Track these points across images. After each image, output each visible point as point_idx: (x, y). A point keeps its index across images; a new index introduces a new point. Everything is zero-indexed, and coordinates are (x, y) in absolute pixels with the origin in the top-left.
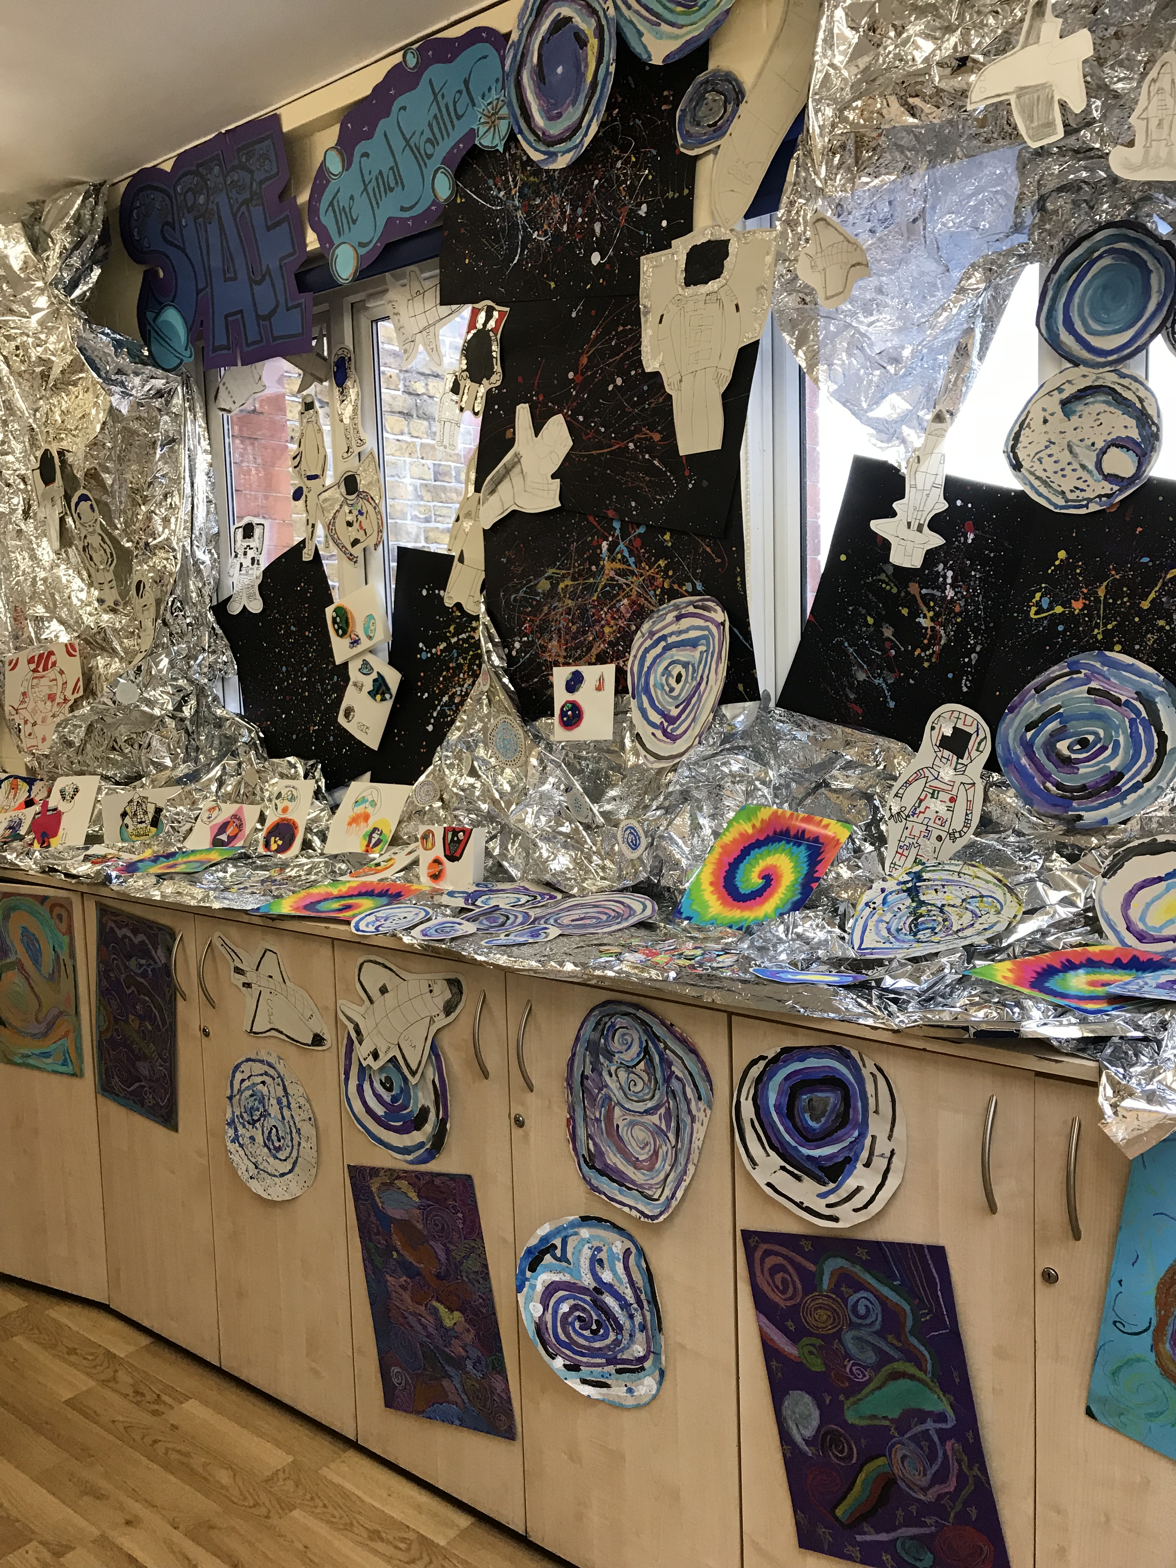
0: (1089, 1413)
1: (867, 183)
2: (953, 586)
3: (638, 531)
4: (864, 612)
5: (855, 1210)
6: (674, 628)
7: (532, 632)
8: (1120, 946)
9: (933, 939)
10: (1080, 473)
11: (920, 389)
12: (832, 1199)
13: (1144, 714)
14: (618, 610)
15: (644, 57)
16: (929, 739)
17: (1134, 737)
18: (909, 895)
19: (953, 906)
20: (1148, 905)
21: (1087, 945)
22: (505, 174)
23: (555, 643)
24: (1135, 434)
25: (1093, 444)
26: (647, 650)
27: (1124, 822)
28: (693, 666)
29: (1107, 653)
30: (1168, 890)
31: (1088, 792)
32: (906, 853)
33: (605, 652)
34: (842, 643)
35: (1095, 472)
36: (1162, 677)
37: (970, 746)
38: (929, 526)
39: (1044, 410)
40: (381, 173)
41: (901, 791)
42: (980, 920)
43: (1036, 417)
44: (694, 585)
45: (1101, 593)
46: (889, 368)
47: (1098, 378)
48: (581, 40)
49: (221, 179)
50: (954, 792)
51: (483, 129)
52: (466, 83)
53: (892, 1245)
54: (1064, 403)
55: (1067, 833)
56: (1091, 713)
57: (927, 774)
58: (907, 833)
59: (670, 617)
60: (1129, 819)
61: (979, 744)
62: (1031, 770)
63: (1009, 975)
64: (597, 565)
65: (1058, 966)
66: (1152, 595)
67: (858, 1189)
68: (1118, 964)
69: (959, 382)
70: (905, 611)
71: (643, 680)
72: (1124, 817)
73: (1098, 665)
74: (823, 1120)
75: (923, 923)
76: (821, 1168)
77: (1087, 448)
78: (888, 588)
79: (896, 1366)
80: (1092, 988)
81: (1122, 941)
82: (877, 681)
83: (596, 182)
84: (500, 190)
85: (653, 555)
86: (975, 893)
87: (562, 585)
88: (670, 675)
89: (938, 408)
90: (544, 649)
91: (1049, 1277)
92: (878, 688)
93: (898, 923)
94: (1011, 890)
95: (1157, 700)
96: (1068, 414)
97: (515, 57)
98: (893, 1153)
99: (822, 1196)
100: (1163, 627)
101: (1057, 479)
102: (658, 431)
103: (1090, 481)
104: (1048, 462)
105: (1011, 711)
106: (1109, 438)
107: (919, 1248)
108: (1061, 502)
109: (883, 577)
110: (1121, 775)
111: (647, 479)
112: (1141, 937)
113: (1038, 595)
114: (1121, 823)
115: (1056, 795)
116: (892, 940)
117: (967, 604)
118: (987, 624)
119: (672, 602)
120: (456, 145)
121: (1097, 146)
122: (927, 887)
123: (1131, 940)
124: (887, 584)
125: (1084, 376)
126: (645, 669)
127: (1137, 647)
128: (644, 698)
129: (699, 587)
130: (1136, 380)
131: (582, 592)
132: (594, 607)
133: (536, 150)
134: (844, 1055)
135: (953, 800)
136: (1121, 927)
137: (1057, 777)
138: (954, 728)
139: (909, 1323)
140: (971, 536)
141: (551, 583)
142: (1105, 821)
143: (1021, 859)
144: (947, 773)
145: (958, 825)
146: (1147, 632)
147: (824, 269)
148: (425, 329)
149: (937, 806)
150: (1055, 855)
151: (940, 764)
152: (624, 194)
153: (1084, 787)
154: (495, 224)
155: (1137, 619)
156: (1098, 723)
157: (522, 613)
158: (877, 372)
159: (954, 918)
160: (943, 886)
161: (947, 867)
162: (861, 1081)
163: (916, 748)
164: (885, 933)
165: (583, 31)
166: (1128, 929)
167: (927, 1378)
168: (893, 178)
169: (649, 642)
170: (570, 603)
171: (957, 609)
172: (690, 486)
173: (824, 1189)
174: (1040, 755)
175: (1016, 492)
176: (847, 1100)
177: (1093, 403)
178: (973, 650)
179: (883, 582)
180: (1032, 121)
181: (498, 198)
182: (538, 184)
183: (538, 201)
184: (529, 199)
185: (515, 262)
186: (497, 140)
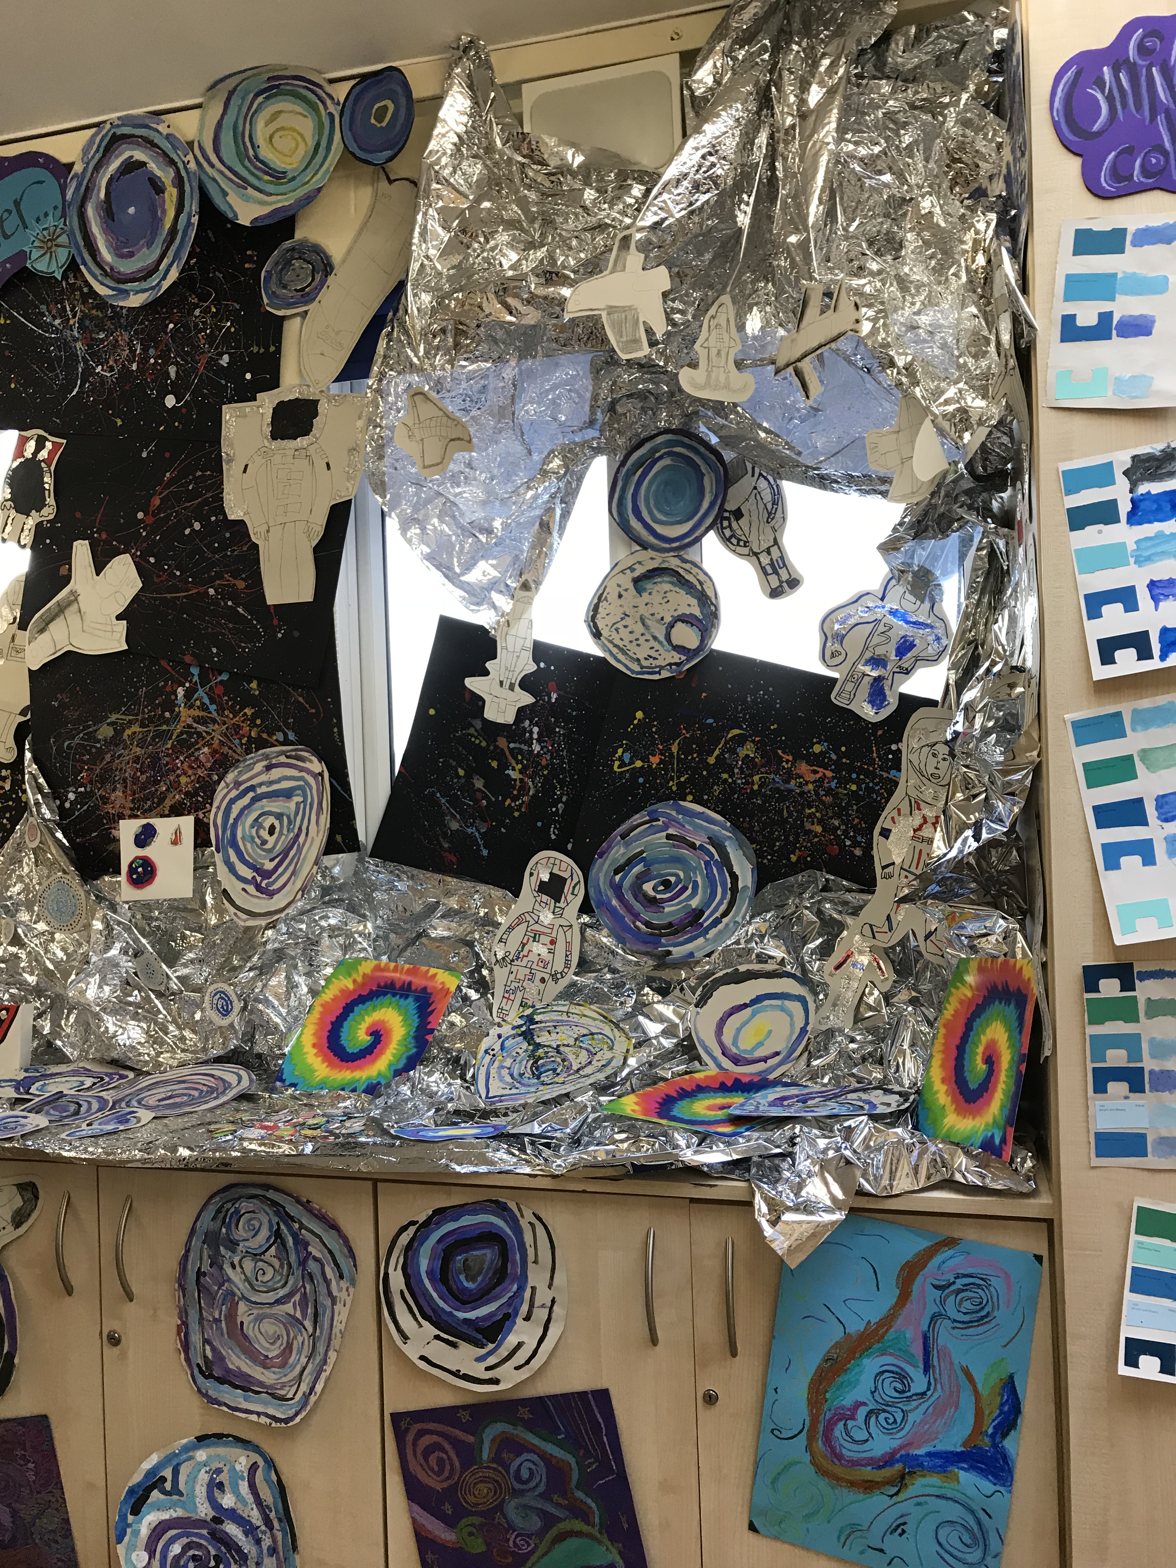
0: (752, 1528)
1: (465, 367)
2: (539, 741)
3: (219, 679)
4: (454, 763)
5: (517, 1368)
6: (264, 778)
7: (91, 782)
8: (718, 1070)
9: (556, 1080)
10: (652, 643)
11: (508, 559)
12: (492, 1360)
13: (717, 857)
14: (197, 759)
15: (230, 215)
16: (529, 885)
17: (710, 877)
18: (525, 1038)
19: (568, 1046)
20: (739, 1030)
21: (691, 1072)
22: (62, 302)
23: (119, 793)
24: (697, 611)
25: (662, 619)
26: (233, 801)
27: (709, 955)
28: (288, 817)
29: (681, 803)
30: (753, 1015)
31: (674, 929)
32: (512, 997)
33: (181, 803)
34: (434, 794)
35: (665, 643)
36: (729, 824)
37: (566, 891)
38: (520, 685)
39: (619, 586)
41: (505, 937)
42: (597, 1057)
43: (612, 592)
44: (286, 735)
45: (675, 749)
46: (481, 537)
47: (664, 561)
48: (158, 188)
50: (554, 935)
51: (35, 254)
52: (17, 204)
53: (554, 1398)
54: (636, 581)
55: (656, 968)
56: (672, 857)
57: (529, 918)
58: (512, 977)
59: (259, 767)
60: (712, 952)
61: (574, 888)
62: (621, 911)
63: (636, 1108)
64: (172, 712)
65: (675, 1094)
66: (717, 752)
67: (520, 1345)
68: (724, 1088)
69: (543, 556)
70: (494, 764)
71: (229, 832)
72: (708, 950)
73: (674, 813)
74: (479, 1279)
75: (543, 1065)
76: (479, 1330)
77: (658, 621)
78: (477, 741)
79: (564, 1526)
80: (713, 1113)
81: (719, 1066)
82: (469, 831)
83: (171, 326)
84: (54, 318)
85: (238, 703)
86: (585, 1032)
87: (128, 732)
88: (261, 826)
89: (524, 577)
90: (105, 800)
91: (710, 1399)
92: (471, 836)
93: (519, 1068)
94: (617, 1026)
95: (726, 844)
96: (639, 591)
97: (77, 188)
98: (553, 1301)
99: (480, 1359)
100: (726, 780)
101: (632, 648)
102: (242, 579)
103: (661, 651)
104: (624, 632)
105: (600, 857)
106: (676, 614)
107: (583, 1395)
108: (637, 668)
109: (472, 731)
110: (702, 913)
111: (231, 625)
112: (736, 1060)
113: (620, 751)
114: (706, 956)
115: (646, 933)
116: (518, 1085)
117: (552, 758)
118: (571, 776)
119: (261, 752)
120: (3, 264)
121: (662, 364)
122: (540, 1029)
123: (727, 1064)
124: (476, 738)
125: (652, 559)
126: (231, 821)
127: (706, 797)
128: (231, 852)
129: (291, 736)
130: (696, 566)
131: (153, 738)
132: (168, 755)
133: (102, 284)
134: (501, 1208)
135: (553, 942)
136: (717, 1052)
137: (645, 916)
138: (551, 873)
139: (575, 1476)
140: (554, 696)
141: (115, 729)
142: (691, 954)
143: (616, 995)
144: (547, 917)
145: (559, 966)
146: (714, 784)
147: (422, 440)
149: (539, 949)
150: (647, 990)
151: (540, 908)
152: (203, 341)
153: (670, 925)
154: (48, 351)
155: (705, 773)
156: (678, 865)
157: (78, 761)
158: (470, 540)
159: (571, 1057)
160: (555, 1027)
161: (555, 1008)
162: (518, 1231)
163: (516, 894)
164: (508, 1079)
165: (159, 178)
166: (723, 1054)
167: (595, 1531)
168: (488, 365)
169: (234, 793)
170: (138, 751)
171: (544, 762)
172: (280, 635)
173: (482, 1352)
174: (629, 896)
175: (597, 658)
176: (505, 1255)
177: (660, 582)
178: (559, 800)
179: (472, 735)
180: (621, 336)
181: (53, 326)
182: (102, 318)
183: (102, 336)
184: (91, 332)
185: (74, 393)
186: (54, 267)
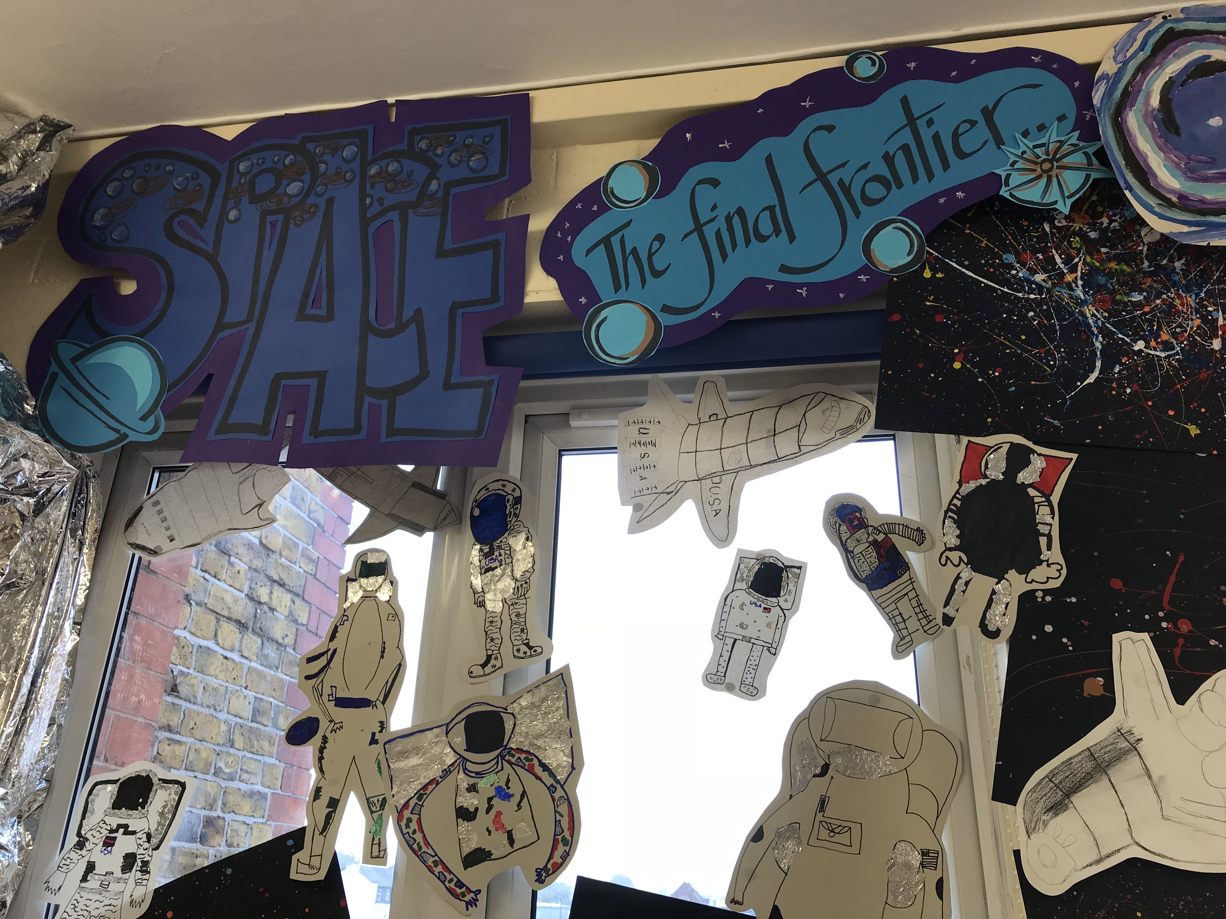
40: (740, 212)
49: (356, 165)
51: (1016, 179)
52: (988, 114)
84: (1033, 272)
97: (1109, 93)
120: (950, 192)
133: (1161, 217)
148: (712, 475)
181: (1030, 282)
182: (1132, 275)
183: (1137, 297)
184: (1114, 292)
185: (1091, 379)
186: (1054, 195)
